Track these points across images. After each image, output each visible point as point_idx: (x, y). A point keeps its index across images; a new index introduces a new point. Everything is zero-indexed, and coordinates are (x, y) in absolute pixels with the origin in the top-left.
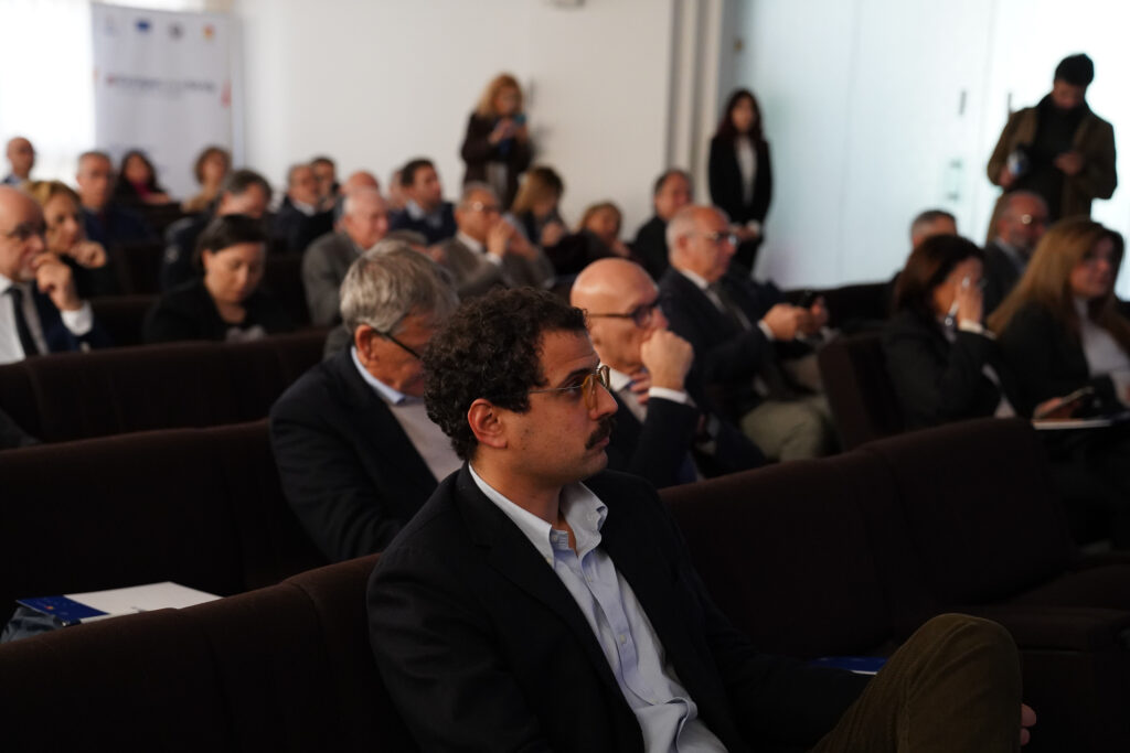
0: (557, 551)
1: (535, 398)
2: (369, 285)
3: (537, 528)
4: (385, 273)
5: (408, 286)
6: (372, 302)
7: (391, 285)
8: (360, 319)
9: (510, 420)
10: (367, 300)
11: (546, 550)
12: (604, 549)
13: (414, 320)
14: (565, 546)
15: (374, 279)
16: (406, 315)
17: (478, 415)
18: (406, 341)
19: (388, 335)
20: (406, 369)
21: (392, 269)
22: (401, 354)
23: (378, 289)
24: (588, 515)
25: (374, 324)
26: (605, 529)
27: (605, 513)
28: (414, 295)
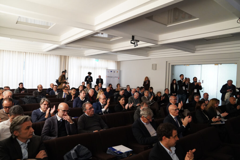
0: (170, 153)
1: (171, 137)
2: (144, 112)
3: (168, 151)
4: (146, 111)
5: (149, 113)
6: (144, 114)
7: (147, 112)
8: (143, 115)
9: (167, 139)
10: (144, 113)
11: (169, 153)
12: (175, 153)
13: (149, 116)
14: (171, 153)
15: (145, 111)
16: (148, 116)
17: (164, 138)
18: (147, 118)
19: (145, 117)
20: (147, 121)
21: (147, 111)
22: (146, 119)
23: (145, 112)
24: (173, 149)
25: (144, 116)
26: (175, 151)
27: (175, 149)
28: (149, 114)
